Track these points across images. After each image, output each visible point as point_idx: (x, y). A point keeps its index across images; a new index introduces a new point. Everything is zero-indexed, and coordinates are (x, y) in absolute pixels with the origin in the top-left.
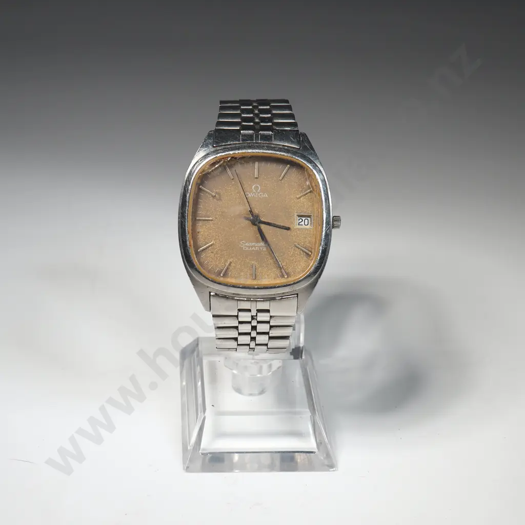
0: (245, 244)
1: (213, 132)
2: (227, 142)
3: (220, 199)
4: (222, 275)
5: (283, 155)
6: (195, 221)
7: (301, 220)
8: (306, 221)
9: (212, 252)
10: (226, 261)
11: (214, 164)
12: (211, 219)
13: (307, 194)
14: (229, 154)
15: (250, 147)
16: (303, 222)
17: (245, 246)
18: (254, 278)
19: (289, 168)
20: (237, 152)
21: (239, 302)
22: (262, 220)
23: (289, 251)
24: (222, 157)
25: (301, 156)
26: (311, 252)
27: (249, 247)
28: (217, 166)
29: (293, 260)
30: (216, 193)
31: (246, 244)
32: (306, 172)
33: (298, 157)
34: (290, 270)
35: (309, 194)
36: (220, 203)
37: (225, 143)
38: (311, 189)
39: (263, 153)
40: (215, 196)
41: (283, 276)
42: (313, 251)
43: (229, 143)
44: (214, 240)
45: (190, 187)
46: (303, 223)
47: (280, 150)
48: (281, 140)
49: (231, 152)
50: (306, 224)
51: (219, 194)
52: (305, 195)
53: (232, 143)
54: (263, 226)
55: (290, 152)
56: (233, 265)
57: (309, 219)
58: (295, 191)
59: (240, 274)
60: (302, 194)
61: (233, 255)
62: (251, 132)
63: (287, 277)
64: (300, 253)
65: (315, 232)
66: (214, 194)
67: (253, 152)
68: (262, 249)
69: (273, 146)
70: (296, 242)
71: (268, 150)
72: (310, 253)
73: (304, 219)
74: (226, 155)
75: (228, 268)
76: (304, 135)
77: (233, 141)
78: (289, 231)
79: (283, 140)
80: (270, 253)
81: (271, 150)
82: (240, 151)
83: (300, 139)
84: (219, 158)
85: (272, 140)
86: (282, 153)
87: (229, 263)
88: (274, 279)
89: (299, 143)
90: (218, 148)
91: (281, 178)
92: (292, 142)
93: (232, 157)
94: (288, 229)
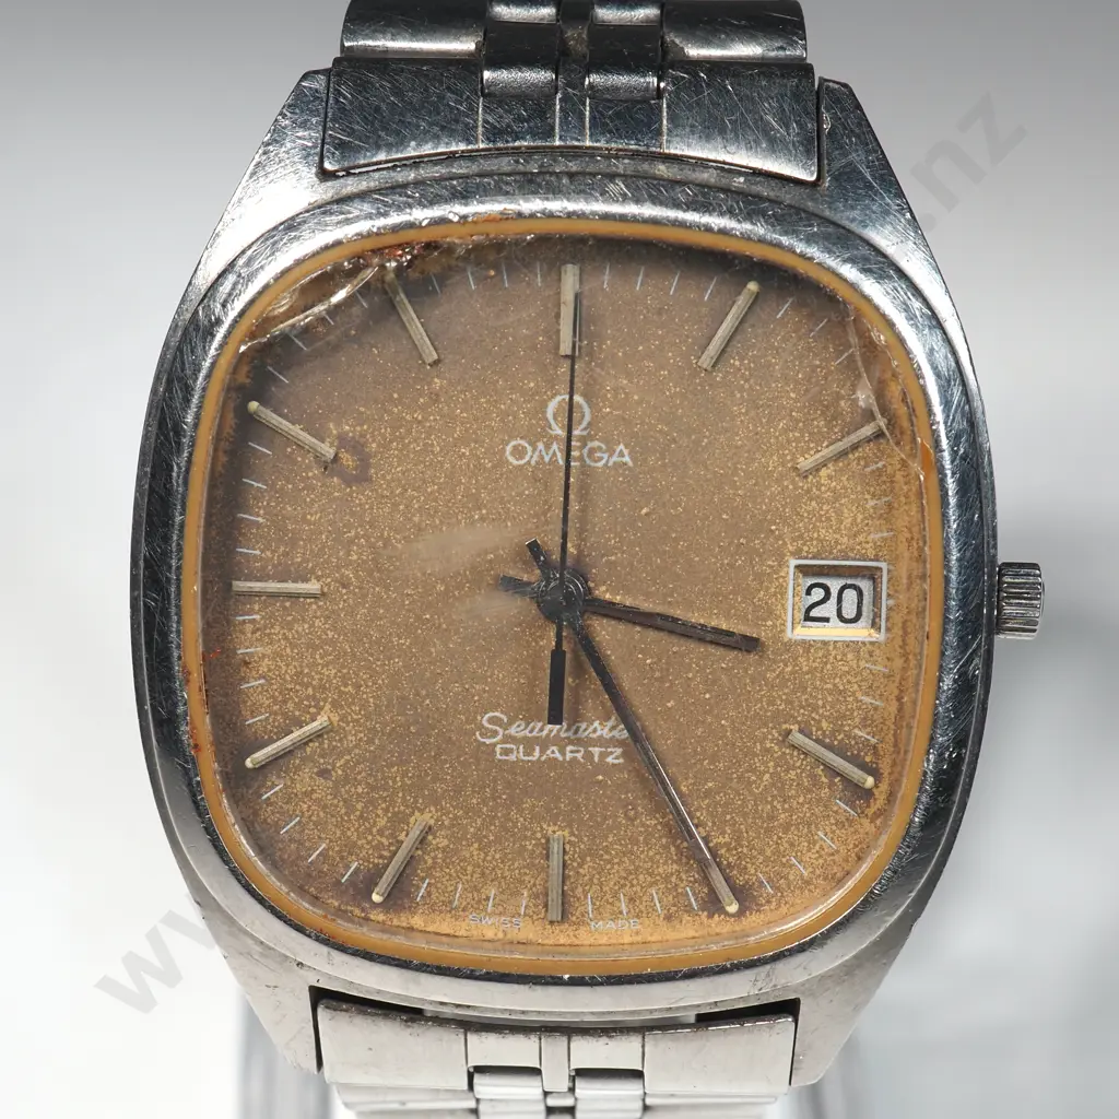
0: (506, 727)
1: (319, 84)
2: (401, 143)
3: (361, 477)
4: (376, 898)
5: (723, 232)
6: (221, 601)
7: (818, 594)
8: (850, 595)
9: (323, 773)
10: (400, 820)
11: (324, 283)
12: (313, 586)
13: (855, 447)
14: (411, 225)
15: (530, 184)
16: (831, 606)
17: (508, 739)
18: (555, 914)
19: (757, 298)
20: (453, 211)
21: (473, 1038)
22: (604, 593)
23: (753, 770)
24: (369, 244)
25: (826, 237)
26: (874, 772)
27: (529, 744)
28: (340, 296)
29: (772, 818)
30: (342, 441)
31: (513, 731)
32: (851, 331)
33: (809, 240)
34: (756, 873)
35: (868, 449)
36: (361, 497)
37: (389, 147)
38: (882, 423)
39: (606, 217)
40: (336, 458)
41: (713, 904)
42: (885, 767)
43: (411, 151)
44: (335, 705)
45: (189, 419)
46: (828, 609)
47: (703, 199)
48: (712, 128)
49: (421, 215)
50: (850, 612)
51: (356, 446)
52: (843, 454)
53: (428, 149)
54: (605, 632)
55: (763, 213)
56: (440, 841)
57: (865, 585)
58: (786, 431)
59: (476, 889)
60: (826, 452)
61: (439, 787)
62: (539, 76)
63: (741, 913)
64: (813, 777)
65: (899, 663)
66: (328, 450)
67: (550, 215)
68: (603, 755)
69: (662, 169)
70: (791, 718)
71: (638, 201)
72: (870, 781)
73: (835, 585)
74: (396, 229)
75: (411, 861)
76: (843, 100)
77: (436, 138)
78: (752, 657)
79: (722, 131)
80: (643, 780)
81: (655, 201)
82: (475, 208)
83: (819, 122)
84: (358, 248)
85: (659, 133)
86: (716, 221)
87: (415, 833)
88: (668, 918)
89: (813, 146)
90: (351, 186)
91: (706, 361)
92: (775, 146)
93: (430, 246)
94: (749, 644)
